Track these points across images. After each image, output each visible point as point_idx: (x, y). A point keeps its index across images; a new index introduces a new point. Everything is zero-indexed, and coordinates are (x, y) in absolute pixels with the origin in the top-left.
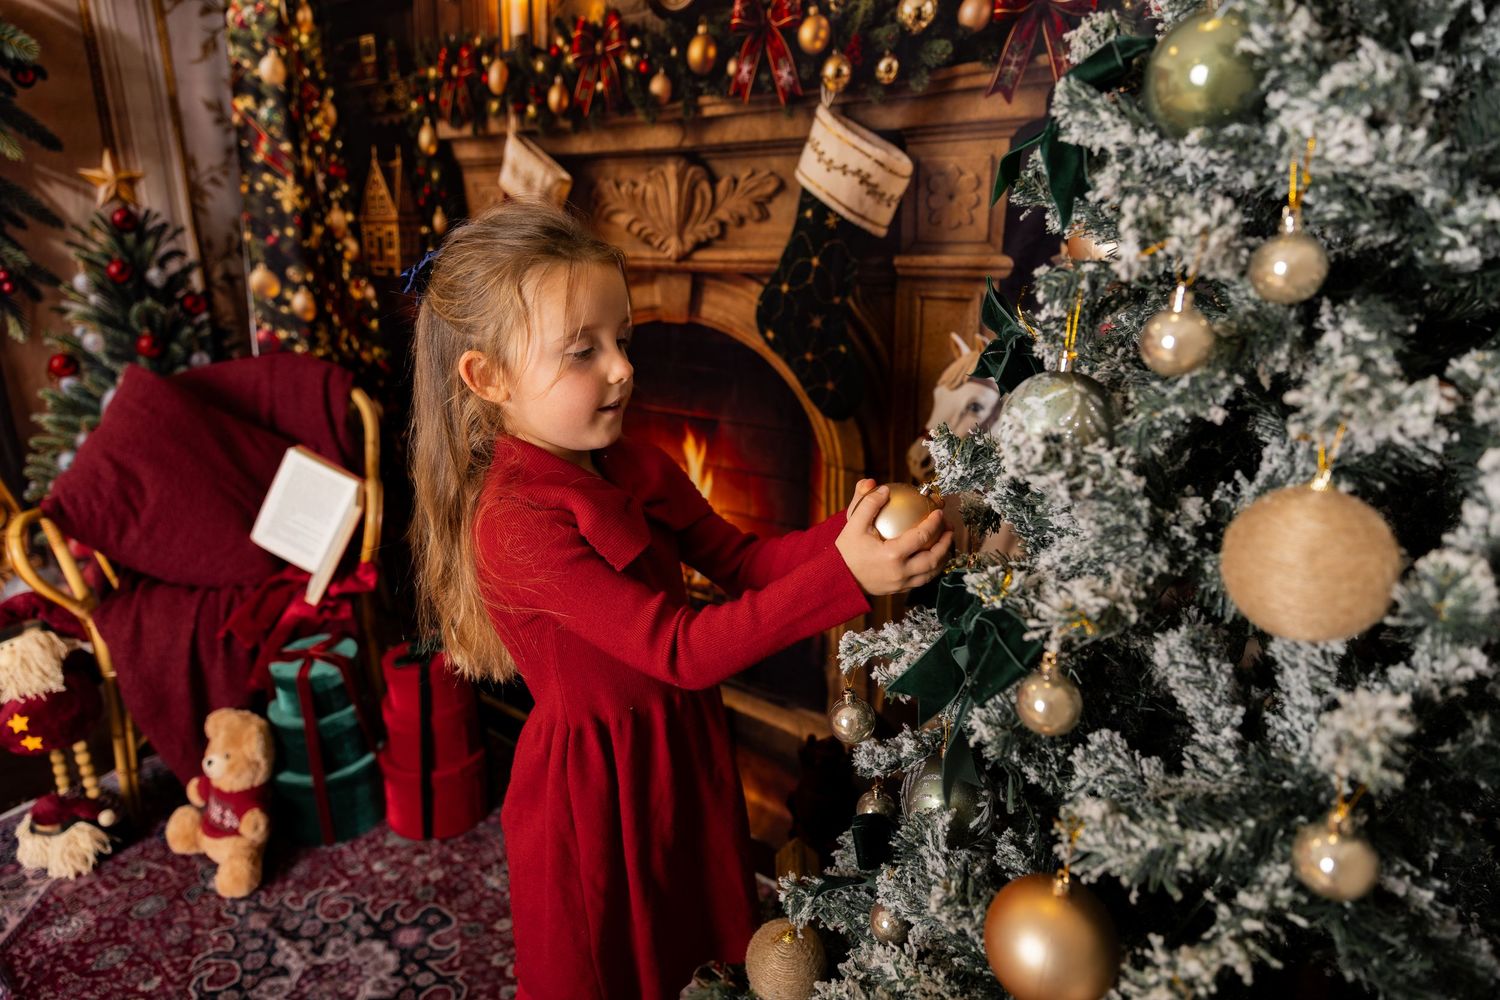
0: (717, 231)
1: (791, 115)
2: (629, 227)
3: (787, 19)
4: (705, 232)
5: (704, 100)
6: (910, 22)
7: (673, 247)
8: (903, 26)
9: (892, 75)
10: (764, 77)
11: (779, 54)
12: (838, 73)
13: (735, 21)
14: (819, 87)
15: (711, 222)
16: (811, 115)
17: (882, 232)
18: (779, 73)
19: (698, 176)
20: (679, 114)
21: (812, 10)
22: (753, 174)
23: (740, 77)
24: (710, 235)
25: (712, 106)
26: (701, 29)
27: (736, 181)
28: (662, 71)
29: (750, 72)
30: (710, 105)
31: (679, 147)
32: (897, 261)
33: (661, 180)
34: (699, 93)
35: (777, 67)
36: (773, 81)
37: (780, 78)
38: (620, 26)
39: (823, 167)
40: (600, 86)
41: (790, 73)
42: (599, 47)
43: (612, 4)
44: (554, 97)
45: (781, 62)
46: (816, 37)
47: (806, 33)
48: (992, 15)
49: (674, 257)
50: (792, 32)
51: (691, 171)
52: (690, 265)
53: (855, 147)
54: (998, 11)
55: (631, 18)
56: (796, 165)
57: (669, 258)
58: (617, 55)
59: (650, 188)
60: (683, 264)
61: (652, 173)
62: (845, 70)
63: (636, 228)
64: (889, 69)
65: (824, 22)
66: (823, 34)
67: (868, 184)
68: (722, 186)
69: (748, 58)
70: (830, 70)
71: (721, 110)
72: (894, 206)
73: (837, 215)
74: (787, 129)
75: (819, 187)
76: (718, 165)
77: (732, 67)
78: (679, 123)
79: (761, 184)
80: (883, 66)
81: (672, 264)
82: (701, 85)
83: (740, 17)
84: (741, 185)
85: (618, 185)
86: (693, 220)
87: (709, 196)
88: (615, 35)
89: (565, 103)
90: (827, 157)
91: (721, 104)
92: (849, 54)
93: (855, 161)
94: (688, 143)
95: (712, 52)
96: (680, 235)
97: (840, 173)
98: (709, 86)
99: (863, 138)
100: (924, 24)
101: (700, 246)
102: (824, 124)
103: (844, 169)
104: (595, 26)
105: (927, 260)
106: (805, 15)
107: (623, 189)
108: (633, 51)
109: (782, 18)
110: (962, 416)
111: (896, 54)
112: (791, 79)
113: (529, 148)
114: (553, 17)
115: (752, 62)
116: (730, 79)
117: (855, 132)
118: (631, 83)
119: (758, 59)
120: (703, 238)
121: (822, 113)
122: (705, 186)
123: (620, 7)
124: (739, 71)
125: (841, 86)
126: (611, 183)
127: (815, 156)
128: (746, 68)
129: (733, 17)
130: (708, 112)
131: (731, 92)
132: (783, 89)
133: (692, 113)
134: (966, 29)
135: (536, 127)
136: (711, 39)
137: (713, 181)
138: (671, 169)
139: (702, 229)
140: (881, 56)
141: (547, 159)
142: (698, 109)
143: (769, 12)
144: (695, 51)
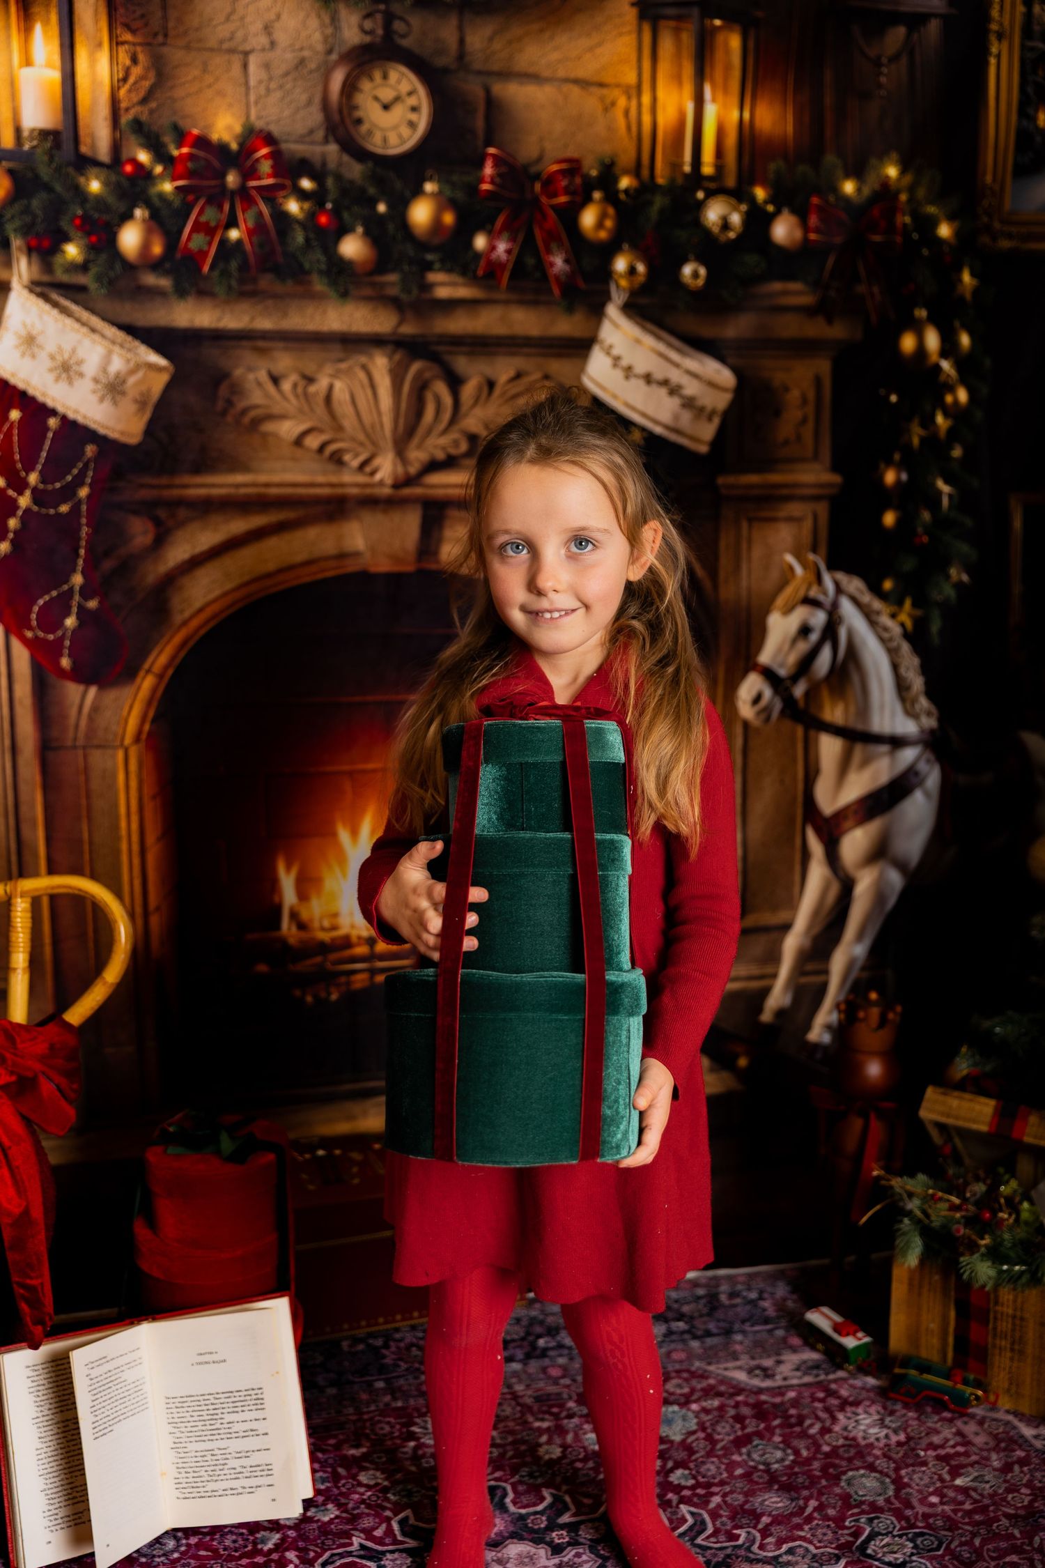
0: (464, 447)
1: (570, 310)
2: (298, 442)
3: (563, 199)
4: (444, 448)
5: (434, 277)
6: (716, 230)
7: (386, 468)
8: (707, 232)
9: (700, 282)
10: (530, 261)
11: (551, 237)
12: (632, 271)
13: (486, 187)
14: (608, 284)
15: (454, 435)
16: (597, 312)
17: (704, 449)
18: (552, 259)
19: (427, 375)
20: (393, 291)
21: (597, 195)
22: (518, 376)
23: (494, 256)
24: (453, 451)
25: (446, 286)
26: (429, 187)
27: (491, 385)
28: (360, 230)
29: (508, 252)
30: (443, 284)
31: (394, 333)
32: (721, 480)
33: (362, 375)
34: (429, 267)
35: (549, 251)
36: (542, 267)
37: (552, 265)
38: (276, 156)
39: (619, 374)
40: (234, 234)
41: (567, 261)
42: (232, 179)
43: (259, 124)
44: (130, 238)
45: (554, 246)
46: (600, 225)
47: (588, 218)
48: (806, 240)
49: (389, 481)
50: (570, 216)
51: (416, 366)
52: (417, 491)
53: (661, 355)
54: (813, 236)
55: (294, 148)
56: (582, 369)
57: (381, 483)
58: (269, 194)
59: (339, 385)
60: (407, 491)
61: (343, 366)
62: (641, 268)
63: (313, 442)
64: (695, 275)
65: (611, 211)
66: (609, 223)
67: (682, 397)
68: (469, 390)
69: (506, 235)
70: (621, 264)
71: (463, 292)
72: (716, 421)
73: (643, 429)
74: (565, 326)
75: (615, 397)
76: (461, 364)
77: (480, 242)
78: (396, 304)
79: (529, 390)
80: (687, 270)
81: (387, 491)
82: (430, 257)
83: (492, 182)
84: (497, 391)
85: (276, 380)
86: (421, 431)
87: (448, 400)
88: (266, 167)
89: (157, 249)
90: (624, 363)
91: (465, 285)
92: (642, 251)
93: (661, 370)
94: (408, 329)
95: (448, 218)
96: (400, 452)
97: (641, 383)
98: (442, 261)
99: (670, 345)
100: (732, 235)
101: (433, 466)
102: (616, 325)
103: (648, 379)
104: (222, 148)
105: (753, 479)
106: (587, 200)
107: (286, 386)
108: (302, 195)
109: (555, 195)
110: (794, 641)
111: (701, 259)
112: (567, 268)
113: (65, 311)
114: (125, 119)
115: (512, 239)
116: (477, 256)
117: (659, 338)
118: (300, 238)
119: (521, 237)
120: (440, 455)
121: (612, 311)
122: (441, 388)
123: (275, 130)
124: (493, 248)
125: (636, 286)
126: (263, 375)
127: (608, 361)
128: (502, 247)
129: (482, 181)
130: (442, 293)
131: (480, 273)
132: (557, 278)
133: (415, 292)
134: (780, 249)
135: (81, 279)
136: (444, 202)
137: (455, 383)
138: (380, 364)
139: (437, 444)
140: (685, 261)
141: (111, 331)
142: (427, 287)
143: (538, 187)
144: (421, 213)
